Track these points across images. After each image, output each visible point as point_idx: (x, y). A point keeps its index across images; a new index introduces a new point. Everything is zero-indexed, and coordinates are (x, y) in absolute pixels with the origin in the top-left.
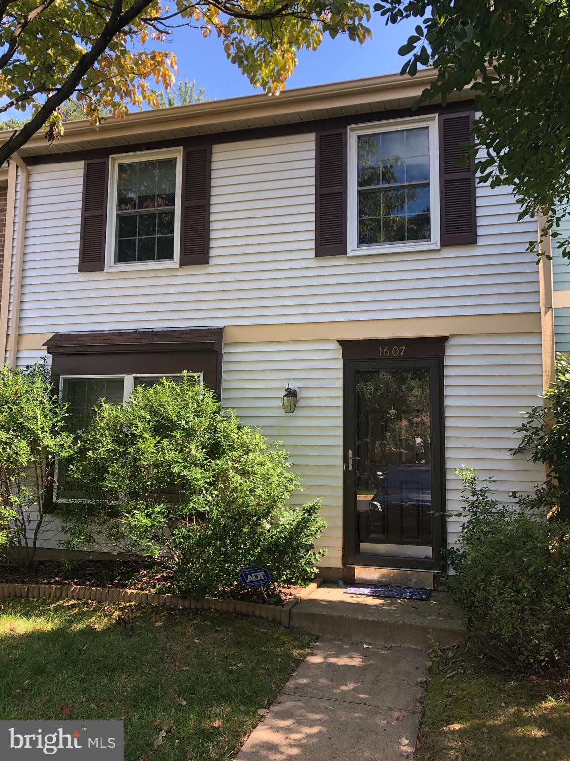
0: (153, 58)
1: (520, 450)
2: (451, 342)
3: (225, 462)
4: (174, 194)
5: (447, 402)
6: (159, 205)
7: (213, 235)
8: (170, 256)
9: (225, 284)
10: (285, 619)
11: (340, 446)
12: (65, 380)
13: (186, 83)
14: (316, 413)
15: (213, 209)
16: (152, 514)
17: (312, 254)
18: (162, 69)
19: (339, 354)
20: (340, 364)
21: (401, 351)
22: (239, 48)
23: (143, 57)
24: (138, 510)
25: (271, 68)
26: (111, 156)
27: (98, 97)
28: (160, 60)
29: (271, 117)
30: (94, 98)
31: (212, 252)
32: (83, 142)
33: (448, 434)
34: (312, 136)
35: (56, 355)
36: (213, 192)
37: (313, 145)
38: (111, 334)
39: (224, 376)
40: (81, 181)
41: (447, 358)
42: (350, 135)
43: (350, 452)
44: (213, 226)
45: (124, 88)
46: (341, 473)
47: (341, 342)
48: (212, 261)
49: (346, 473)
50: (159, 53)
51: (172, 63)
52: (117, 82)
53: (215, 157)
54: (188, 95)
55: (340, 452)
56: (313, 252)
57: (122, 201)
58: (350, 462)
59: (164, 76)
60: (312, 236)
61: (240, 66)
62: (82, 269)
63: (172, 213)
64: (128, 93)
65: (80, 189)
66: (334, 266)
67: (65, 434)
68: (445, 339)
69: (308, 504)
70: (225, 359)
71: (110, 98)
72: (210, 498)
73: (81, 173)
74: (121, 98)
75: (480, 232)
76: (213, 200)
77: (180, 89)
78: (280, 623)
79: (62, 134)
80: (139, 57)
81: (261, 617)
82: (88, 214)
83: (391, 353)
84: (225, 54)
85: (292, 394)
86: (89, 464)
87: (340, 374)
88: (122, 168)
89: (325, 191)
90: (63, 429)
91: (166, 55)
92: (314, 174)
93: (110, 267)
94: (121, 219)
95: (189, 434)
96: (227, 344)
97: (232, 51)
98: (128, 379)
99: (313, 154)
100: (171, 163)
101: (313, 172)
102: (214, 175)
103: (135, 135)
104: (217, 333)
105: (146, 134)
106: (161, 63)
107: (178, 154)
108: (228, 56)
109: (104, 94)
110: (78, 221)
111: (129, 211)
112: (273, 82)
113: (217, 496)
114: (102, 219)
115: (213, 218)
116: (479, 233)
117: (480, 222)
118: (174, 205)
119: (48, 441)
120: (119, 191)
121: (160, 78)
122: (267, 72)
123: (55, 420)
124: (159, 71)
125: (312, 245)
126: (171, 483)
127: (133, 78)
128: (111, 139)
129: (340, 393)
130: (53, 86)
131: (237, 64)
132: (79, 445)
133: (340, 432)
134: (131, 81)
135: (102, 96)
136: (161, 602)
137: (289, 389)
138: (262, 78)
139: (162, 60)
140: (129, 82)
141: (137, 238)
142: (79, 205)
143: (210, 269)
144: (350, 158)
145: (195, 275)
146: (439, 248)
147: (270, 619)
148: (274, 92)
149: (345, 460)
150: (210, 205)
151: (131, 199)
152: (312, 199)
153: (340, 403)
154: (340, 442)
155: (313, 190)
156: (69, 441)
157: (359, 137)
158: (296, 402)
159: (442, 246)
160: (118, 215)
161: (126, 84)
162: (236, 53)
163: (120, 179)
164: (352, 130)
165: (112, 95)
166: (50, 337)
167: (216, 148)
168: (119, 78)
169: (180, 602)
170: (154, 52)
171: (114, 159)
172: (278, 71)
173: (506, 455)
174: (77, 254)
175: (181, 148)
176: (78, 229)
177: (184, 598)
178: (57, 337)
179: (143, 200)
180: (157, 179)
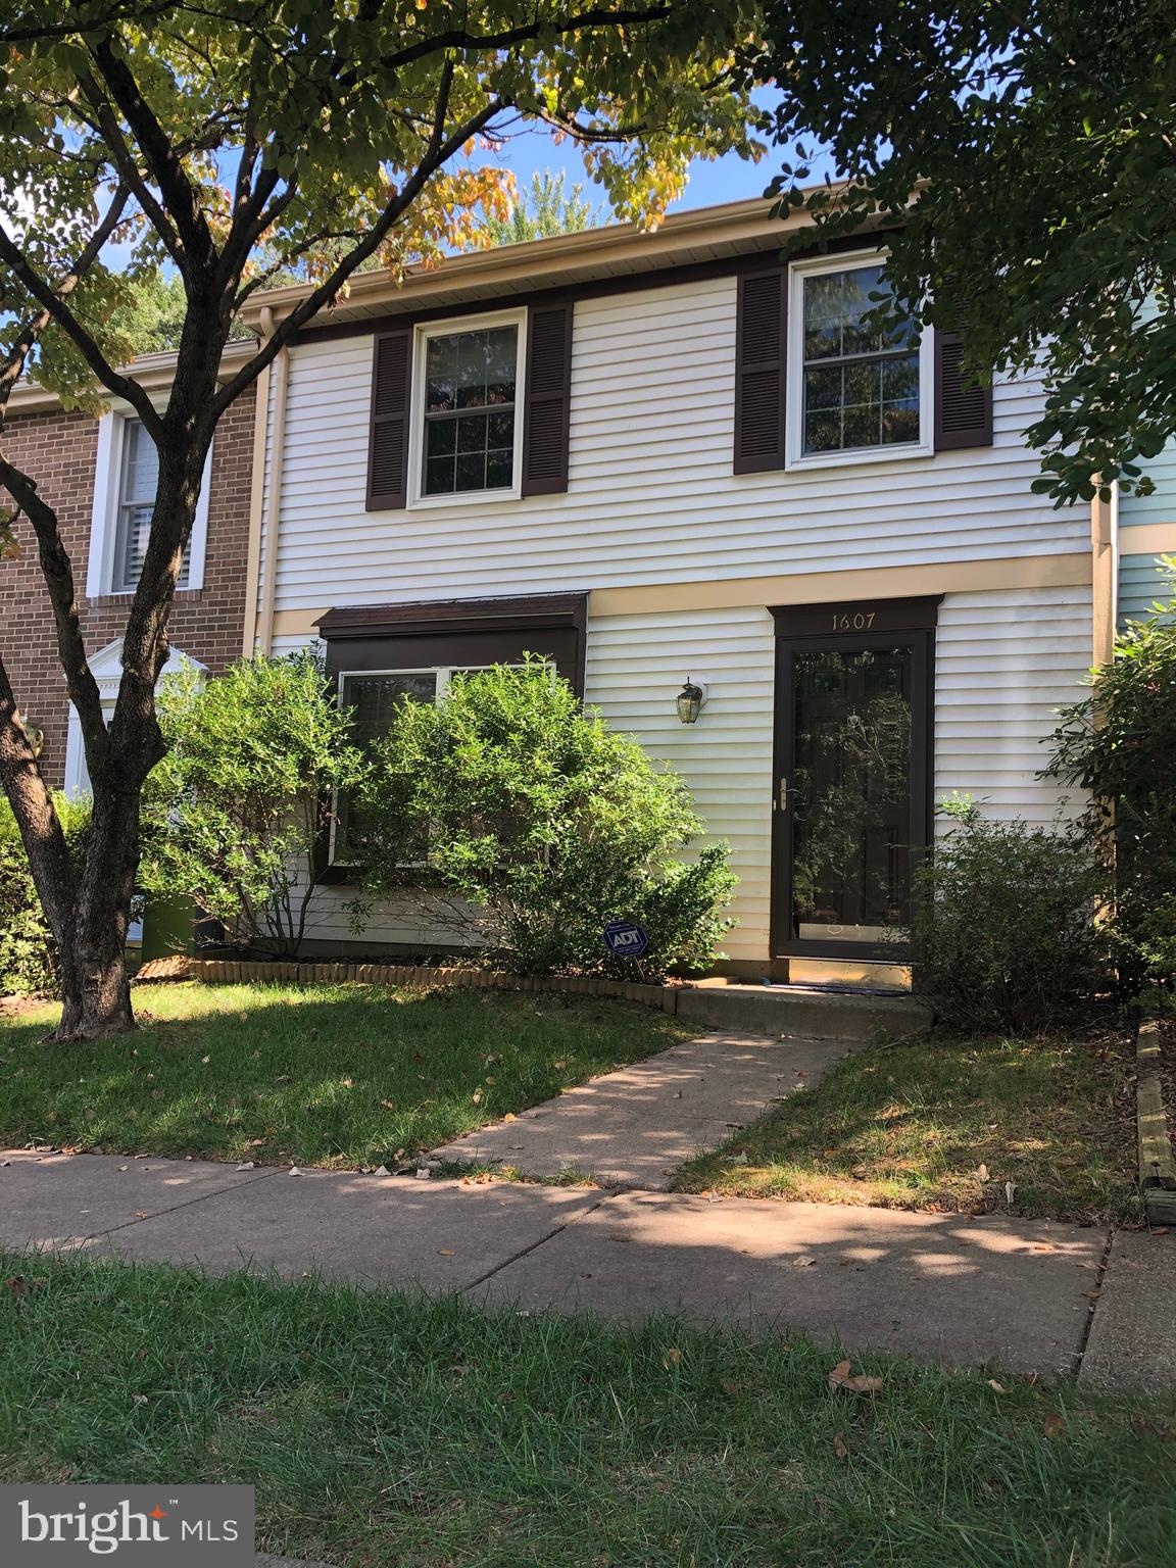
0: (482, 180)
1: (1053, 772)
2: (948, 604)
3: (584, 780)
4: (514, 384)
5: (939, 700)
6: (490, 403)
7: (573, 446)
8: (507, 482)
9: (592, 523)
10: (669, 1004)
11: (768, 774)
12: (347, 678)
13: (547, 177)
14: (732, 723)
15: (575, 404)
16: (478, 847)
17: (730, 469)
18: (495, 194)
19: (770, 630)
20: (770, 644)
21: (867, 620)
22: (604, 161)
23: (467, 179)
24: (457, 841)
25: (644, 193)
26: (416, 326)
27: (401, 240)
28: (491, 181)
29: (667, 253)
30: (395, 242)
31: (573, 474)
32: (372, 306)
33: (939, 749)
34: (732, 282)
35: (331, 640)
36: (576, 377)
37: (733, 296)
38: (417, 607)
39: (589, 669)
40: (369, 367)
41: (941, 629)
42: (793, 276)
43: (784, 782)
44: (574, 432)
45: (437, 225)
46: (769, 816)
47: (772, 609)
48: (573, 488)
49: (777, 815)
50: (491, 172)
51: (509, 185)
52: (430, 217)
53: (578, 321)
54: (551, 198)
55: (769, 783)
56: (731, 467)
57: (433, 398)
58: (784, 797)
59: (498, 204)
60: (730, 441)
61: (607, 185)
62: (369, 509)
63: (511, 414)
64: (444, 232)
65: (368, 380)
66: (764, 488)
67: (351, 749)
68: (939, 599)
69: (708, 848)
70: (590, 641)
71: (418, 241)
72: (561, 829)
73: (370, 354)
74: (435, 239)
75: (998, 426)
76: (575, 391)
77: (535, 187)
78: (662, 1009)
79: (347, 296)
80: (462, 178)
81: (634, 1000)
82: (380, 419)
83: (851, 624)
84: (586, 170)
85: (693, 694)
86: (388, 784)
87: (771, 660)
88: (433, 346)
89: (750, 368)
90: (345, 743)
91: (501, 175)
92: (734, 343)
93: (415, 502)
94: (430, 424)
95: (532, 740)
96: (591, 618)
97: (595, 165)
98: (442, 674)
99: (733, 311)
100: (510, 332)
101: (732, 340)
102: (576, 350)
103: (453, 292)
104: (580, 600)
105: (471, 289)
106: (494, 185)
107: (519, 319)
108: (590, 172)
109: (411, 234)
110: (366, 431)
111: (443, 412)
112: (648, 213)
113: (572, 827)
114: (402, 425)
115: (574, 418)
116: (996, 429)
117: (998, 410)
118: (513, 400)
119: (324, 760)
120: (428, 382)
121: (492, 207)
122: (639, 198)
123: (335, 730)
124: (490, 197)
125: (729, 456)
126: (505, 806)
127: (453, 210)
128: (417, 298)
129: (770, 691)
130: (339, 229)
131: (603, 182)
132: (370, 769)
133: (769, 752)
134: (450, 214)
135: (405, 239)
136: (490, 983)
137: (688, 684)
138: (633, 208)
139: (495, 181)
140: (446, 215)
141: (456, 455)
142: (367, 405)
143: (568, 501)
144: (792, 315)
145: (545, 509)
146: (932, 453)
147: (647, 1003)
148: (649, 227)
149: (776, 796)
150: (569, 398)
151: (446, 396)
152: (731, 383)
153: (770, 706)
154: (769, 767)
155: (731, 369)
156: (358, 759)
157: (807, 280)
158: (700, 707)
159: (936, 451)
160: (426, 419)
161: (442, 219)
162: (602, 169)
163: (429, 363)
164: (795, 269)
165: (422, 236)
166: (323, 613)
167: (581, 307)
168: (431, 211)
169: (518, 981)
170: (483, 170)
171: (421, 331)
172: (655, 198)
173: (1029, 781)
174: (363, 483)
175: (526, 308)
176: (365, 444)
177: (523, 975)
178: (334, 613)
179: (467, 395)
180: (488, 361)
